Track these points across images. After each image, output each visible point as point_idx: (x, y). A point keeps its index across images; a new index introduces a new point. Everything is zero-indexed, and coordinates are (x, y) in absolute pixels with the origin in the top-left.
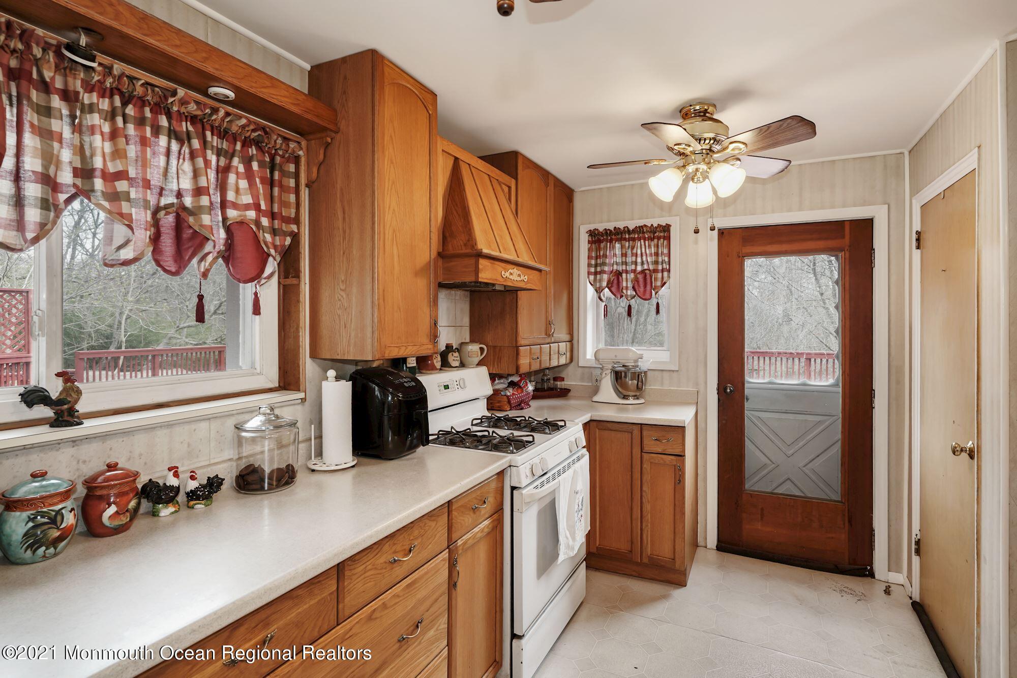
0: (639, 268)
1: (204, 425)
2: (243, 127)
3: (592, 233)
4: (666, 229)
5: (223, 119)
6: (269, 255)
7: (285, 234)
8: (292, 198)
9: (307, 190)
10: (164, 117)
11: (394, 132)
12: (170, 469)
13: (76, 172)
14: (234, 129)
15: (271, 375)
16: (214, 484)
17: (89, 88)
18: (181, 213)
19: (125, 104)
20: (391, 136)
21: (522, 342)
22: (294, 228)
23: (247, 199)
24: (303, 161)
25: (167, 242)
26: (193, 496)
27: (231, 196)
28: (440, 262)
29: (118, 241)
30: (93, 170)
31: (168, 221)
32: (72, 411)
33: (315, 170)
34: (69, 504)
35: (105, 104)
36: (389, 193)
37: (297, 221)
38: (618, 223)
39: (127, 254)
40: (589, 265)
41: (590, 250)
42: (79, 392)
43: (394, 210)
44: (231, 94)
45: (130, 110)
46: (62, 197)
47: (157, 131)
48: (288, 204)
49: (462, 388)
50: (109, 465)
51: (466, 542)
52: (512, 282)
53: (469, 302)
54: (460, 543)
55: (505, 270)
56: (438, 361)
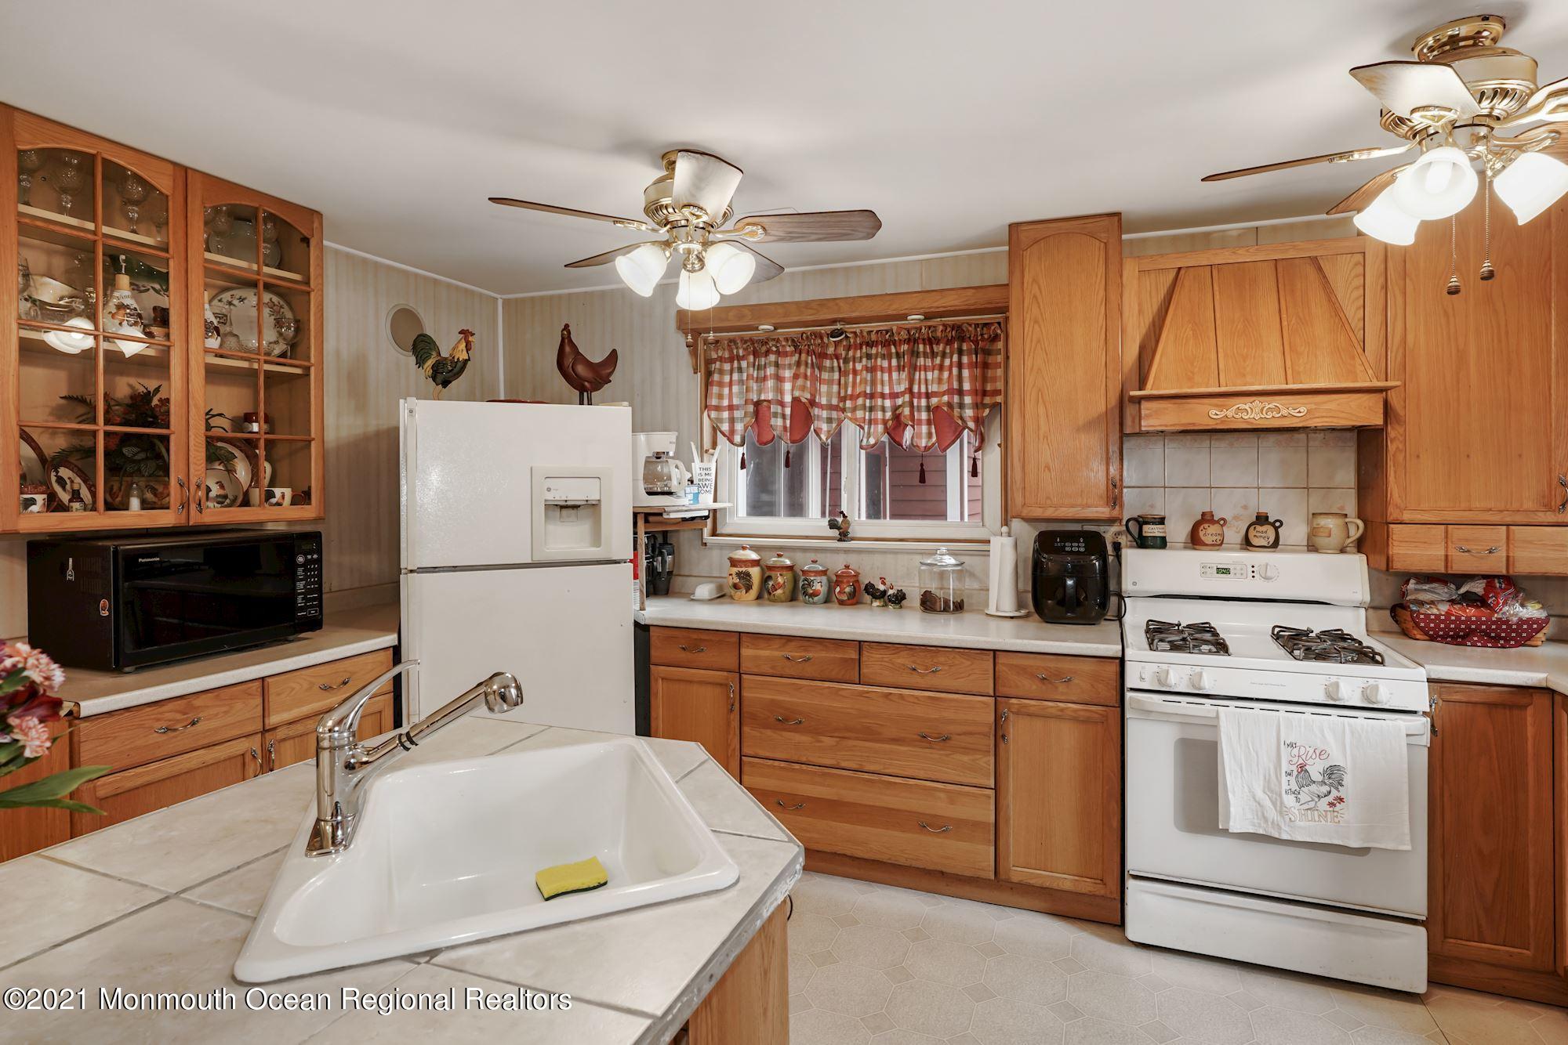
6: (966, 427)
7: (985, 406)
8: (999, 371)
10: (893, 347)
11: (1041, 292)
12: (881, 578)
13: (841, 399)
16: (903, 596)
20: (1035, 297)
21: (1391, 512)
22: (998, 398)
23: (946, 387)
26: (890, 599)
32: (846, 534)
34: (821, 578)
36: (1032, 354)
42: (848, 523)
43: (1039, 369)
44: (921, 317)
48: (994, 379)
49: (1267, 578)
50: (847, 567)
51: (1026, 706)
52: (1246, 421)
53: (1354, 448)
54: (1013, 701)
55: (1221, 407)
56: (1208, 533)
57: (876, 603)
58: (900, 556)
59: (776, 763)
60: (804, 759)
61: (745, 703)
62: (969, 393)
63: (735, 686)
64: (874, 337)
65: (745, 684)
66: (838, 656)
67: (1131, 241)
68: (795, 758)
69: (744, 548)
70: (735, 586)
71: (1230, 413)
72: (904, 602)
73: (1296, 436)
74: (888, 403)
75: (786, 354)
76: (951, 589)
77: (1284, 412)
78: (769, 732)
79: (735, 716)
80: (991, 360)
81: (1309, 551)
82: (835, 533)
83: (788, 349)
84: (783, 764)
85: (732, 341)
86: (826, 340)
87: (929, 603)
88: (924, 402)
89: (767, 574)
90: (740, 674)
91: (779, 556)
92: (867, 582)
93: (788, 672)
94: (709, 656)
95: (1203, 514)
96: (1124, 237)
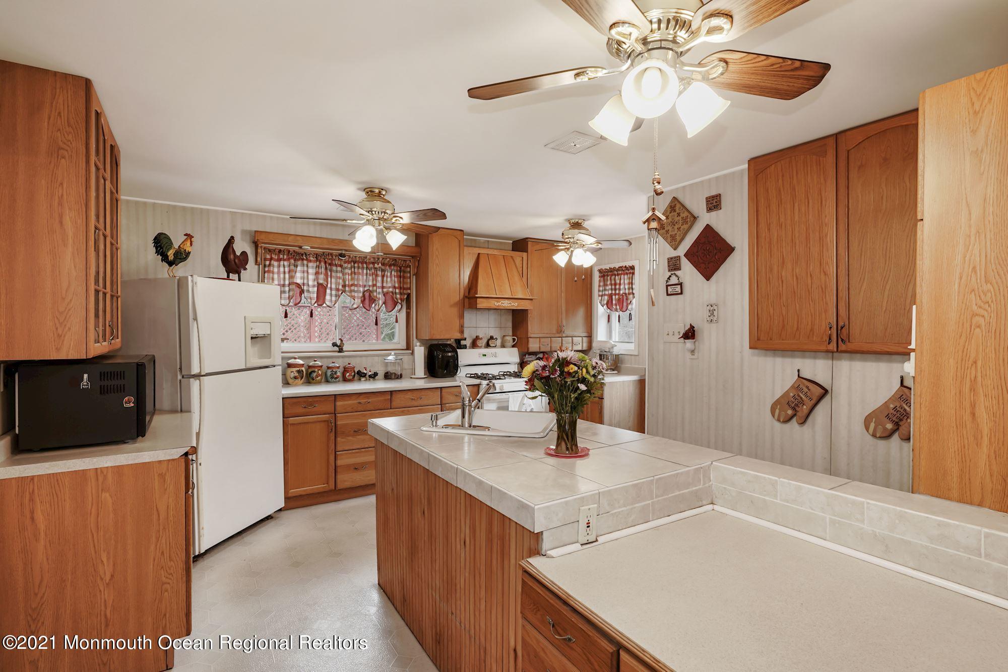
0: (621, 292)
1: (377, 358)
2: (389, 261)
3: (600, 271)
4: (633, 268)
5: (382, 261)
6: (398, 302)
7: (405, 294)
8: (409, 280)
9: (414, 277)
12: (363, 368)
13: (343, 286)
14: (386, 262)
15: (403, 345)
16: (376, 374)
17: (345, 262)
18: (370, 292)
19: (354, 264)
20: (437, 255)
21: (530, 335)
22: (409, 291)
23: (390, 285)
24: (411, 267)
25: (367, 301)
26: (370, 376)
27: (385, 285)
28: (467, 300)
29: (352, 303)
30: (346, 285)
31: (367, 294)
32: (342, 349)
33: (416, 270)
34: (338, 370)
35: (349, 266)
37: (410, 289)
38: (606, 266)
39: (355, 306)
40: (599, 291)
41: (600, 281)
42: (343, 344)
45: (356, 265)
46: (340, 292)
47: (363, 268)
48: (407, 283)
49: (496, 357)
50: (349, 364)
51: (451, 406)
52: (504, 307)
53: (511, 315)
54: (447, 405)
55: (498, 302)
56: (479, 343)
57: (363, 379)
58: (369, 358)
59: (354, 451)
60: (366, 446)
61: (338, 427)
62: (398, 288)
63: (333, 421)
64: (358, 259)
65: (338, 419)
66: (382, 398)
67: (466, 239)
68: (363, 447)
69: (295, 358)
70: (295, 378)
71: (500, 304)
72: (376, 377)
73: (498, 311)
74: (361, 289)
75: (310, 261)
76: (397, 370)
77: (512, 304)
78: (350, 438)
79: (332, 435)
80: (405, 275)
81: (501, 347)
82: (337, 349)
83: (312, 259)
84: (357, 451)
85: (280, 251)
86: (334, 257)
87: (388, 376)
88: (380, 290)
89: (310, 370)
90: (335, 414)
91: (315, 361)
92: (358, 370)
93: (360, 409)
94: (319, 407)
95: (476, 337)
96: (465, 237)
